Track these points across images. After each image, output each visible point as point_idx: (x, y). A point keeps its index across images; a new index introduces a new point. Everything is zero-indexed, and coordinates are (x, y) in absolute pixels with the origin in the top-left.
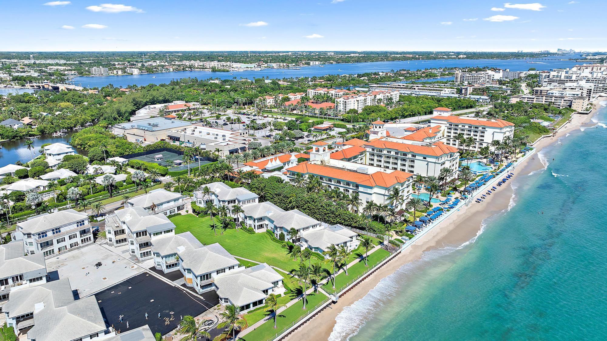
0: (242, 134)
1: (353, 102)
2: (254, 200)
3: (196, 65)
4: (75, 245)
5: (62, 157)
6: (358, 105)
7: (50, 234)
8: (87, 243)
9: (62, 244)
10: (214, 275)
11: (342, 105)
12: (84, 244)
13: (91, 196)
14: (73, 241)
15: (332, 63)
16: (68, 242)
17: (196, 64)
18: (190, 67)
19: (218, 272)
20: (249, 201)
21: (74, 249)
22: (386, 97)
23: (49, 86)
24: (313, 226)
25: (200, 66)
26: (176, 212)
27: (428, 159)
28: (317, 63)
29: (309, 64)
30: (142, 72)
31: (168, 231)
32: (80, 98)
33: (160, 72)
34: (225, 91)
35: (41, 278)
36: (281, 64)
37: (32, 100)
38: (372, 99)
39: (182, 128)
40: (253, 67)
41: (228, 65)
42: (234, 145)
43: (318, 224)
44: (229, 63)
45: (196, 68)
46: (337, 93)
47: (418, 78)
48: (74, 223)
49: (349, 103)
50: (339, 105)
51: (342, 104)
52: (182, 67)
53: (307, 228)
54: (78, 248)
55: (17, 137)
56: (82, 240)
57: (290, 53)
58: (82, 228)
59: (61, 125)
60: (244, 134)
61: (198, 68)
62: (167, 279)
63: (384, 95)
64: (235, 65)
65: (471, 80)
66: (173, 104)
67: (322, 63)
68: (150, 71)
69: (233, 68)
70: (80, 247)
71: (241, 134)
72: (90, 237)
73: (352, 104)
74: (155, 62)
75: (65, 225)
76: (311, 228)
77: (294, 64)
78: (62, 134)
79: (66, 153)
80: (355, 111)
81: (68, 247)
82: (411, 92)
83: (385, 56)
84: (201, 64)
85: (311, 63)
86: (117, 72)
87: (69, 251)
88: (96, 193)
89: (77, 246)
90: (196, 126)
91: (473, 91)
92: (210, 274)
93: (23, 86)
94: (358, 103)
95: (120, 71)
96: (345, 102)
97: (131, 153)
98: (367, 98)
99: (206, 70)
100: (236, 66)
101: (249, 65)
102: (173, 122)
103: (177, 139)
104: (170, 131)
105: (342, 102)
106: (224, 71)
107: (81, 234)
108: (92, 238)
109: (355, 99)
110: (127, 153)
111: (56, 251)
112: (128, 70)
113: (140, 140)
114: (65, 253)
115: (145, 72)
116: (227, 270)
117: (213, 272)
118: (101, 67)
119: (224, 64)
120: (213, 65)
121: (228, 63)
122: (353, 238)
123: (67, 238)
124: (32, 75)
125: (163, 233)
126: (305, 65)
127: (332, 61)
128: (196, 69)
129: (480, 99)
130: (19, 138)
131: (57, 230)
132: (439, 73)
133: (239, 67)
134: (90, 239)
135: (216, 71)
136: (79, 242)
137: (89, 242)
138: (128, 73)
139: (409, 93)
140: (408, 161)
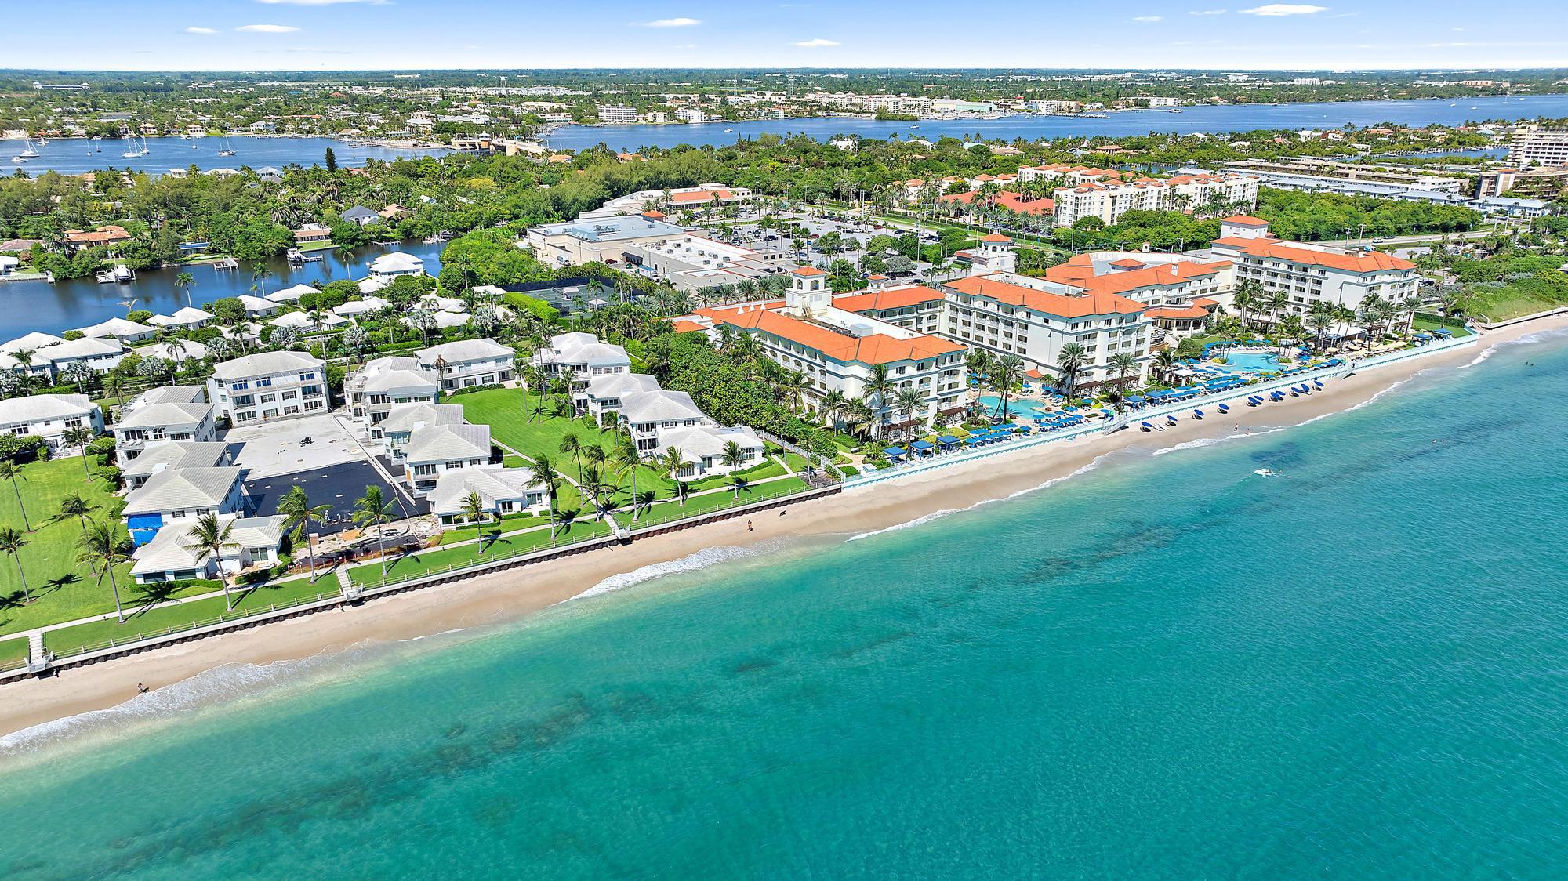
0: (770, 257)
1: (1098, 199)
2: (618, 368)
3: (845, 102)
4: (294, 411)
5: (393, 277)
6: (1113, 209)
7: (252, 385)
8: (315, 411)
9: (269, 406)
10: (441, 469)
11: (1069, 206)
12: (310, 412)
13: (389, 345)
14: (290, 403)
15: (1214, 104)
16: (280, 404)
17: (845, 100)
18: (827, 109)
19: (449, 465)
20: (608, 369)
21: (293, 417)
22: (1208, 191)
23: (490, 144)
24: (689, 422)
25: (854, 105)
26: (497, 381)
27: (1053, 324)
28: (1170, 102)
29: (1144, 104)
30: (710, 118)
31: (422, 399)
32: (515, 171)
33: (753, 119)
34: (839, 165)
35: (187, 436)
36: (1063, 102)
37: (429, 171)
38: (1163, 193)
39: (658, 240)
40: (987, 110)
41: (923, 105)
42: (726, 276)
43: (699, 420)
44: (924, 98)
45: (843, 111)
46: (1086, 178)
47: (1418, 149)
48: (293, 373)
49: (1088, 200)
50: (1062, 205)
51: (1069, 203)
52: (808, 108)
53: (674, 423)
54: (297, 417)
55: (359, 240)
56: (306, 404)
57: (1129, 75)
58: (308, 383)
59: (445, 222)
60: (773, 257)
61: (846, 111)
62: (387, 473)
63: (1204, 186)
64: (940, 104)
65: (1546, 155)
66: (697, 189)
67: (1185, 102)
68: (730, 115)
69: (932, 110)
70: (302, 416)
71: (766, 258)
72: (320, 402)
73: (1097, 205)
74: (762, 94)
75: (278, 375)
76: (681, 426)
77: (1099, 105)
78: (441, 240)
79: (405, 272)
80: (1095, 222)
81: (281, 412)
82: (1319, 183)
83: (1403, 85)
84: (857, 100)
85: (1154, 101)
86: (655, 115)
87: (282, 419)
88: (399, 342)
89: (296, 414)
90: (689, 237)
91: (1516, 186)
92: (434, 465)
93: (447, 144)
94: (1114, 203)
95: (662, 114)
96: (1077, 198)
97: (523, 281)
98: (1145, 190)
99: (863, 115)
100: (942, 106)
101: (975, 106)
102: (650, 227)
103: (638, 261)
104: (631, 245)
105: (1069, 197)
106: (904, 119)
107: (304, 393)
108: (325, 404)
109: (1107, 194)
110: (516, 280)
111: (260, 415)
112: (681, 113)
113: (565, 259)
114: (274, 420)
115: (717, 119)
116: (466, 465)
117: (440, 462)
118: (621, 104)
119: (912, 103)
120: (884, 104)
121: (922, 99)
122: (756, 453)
123: (279, 396)
124: (475, 122)
125: (413, 401)
126: (1134, 108)
127: (1217, 98)
128: (840, 114)
129: (1516, 207)
130: (361, 243)
131: (264, 381)
132: (1497, 135)
133: (948, 108)
134: (321, 405)
135: (885, 119)
136: (302, 407)
137: (319, 410)
138: (679, 120)
139: (1314, 184)
140: (1017, 325)
